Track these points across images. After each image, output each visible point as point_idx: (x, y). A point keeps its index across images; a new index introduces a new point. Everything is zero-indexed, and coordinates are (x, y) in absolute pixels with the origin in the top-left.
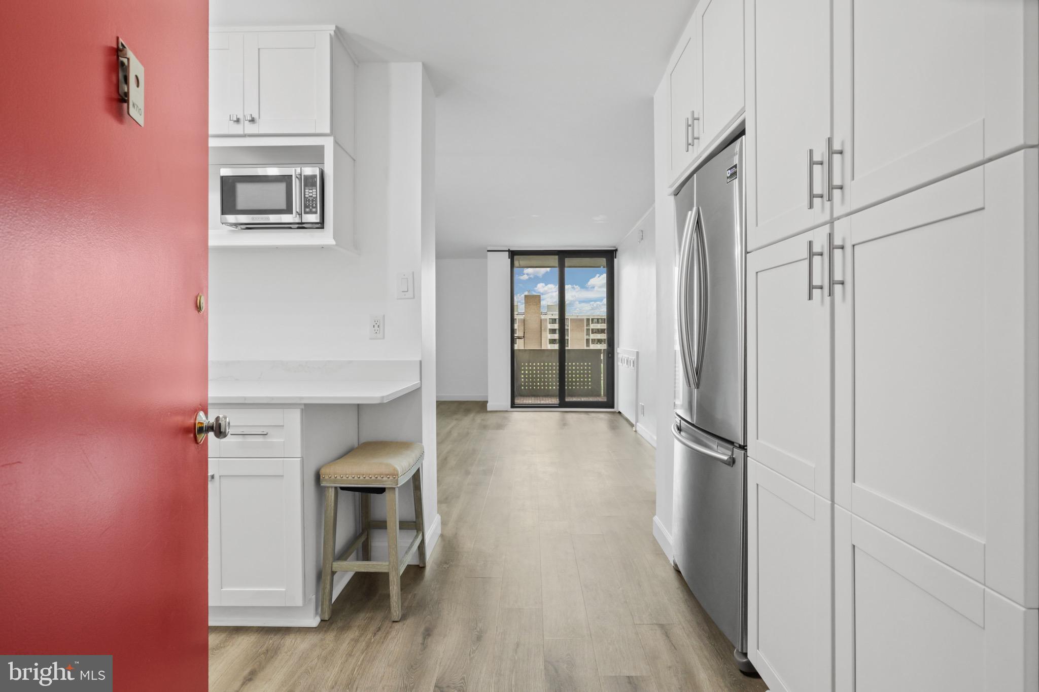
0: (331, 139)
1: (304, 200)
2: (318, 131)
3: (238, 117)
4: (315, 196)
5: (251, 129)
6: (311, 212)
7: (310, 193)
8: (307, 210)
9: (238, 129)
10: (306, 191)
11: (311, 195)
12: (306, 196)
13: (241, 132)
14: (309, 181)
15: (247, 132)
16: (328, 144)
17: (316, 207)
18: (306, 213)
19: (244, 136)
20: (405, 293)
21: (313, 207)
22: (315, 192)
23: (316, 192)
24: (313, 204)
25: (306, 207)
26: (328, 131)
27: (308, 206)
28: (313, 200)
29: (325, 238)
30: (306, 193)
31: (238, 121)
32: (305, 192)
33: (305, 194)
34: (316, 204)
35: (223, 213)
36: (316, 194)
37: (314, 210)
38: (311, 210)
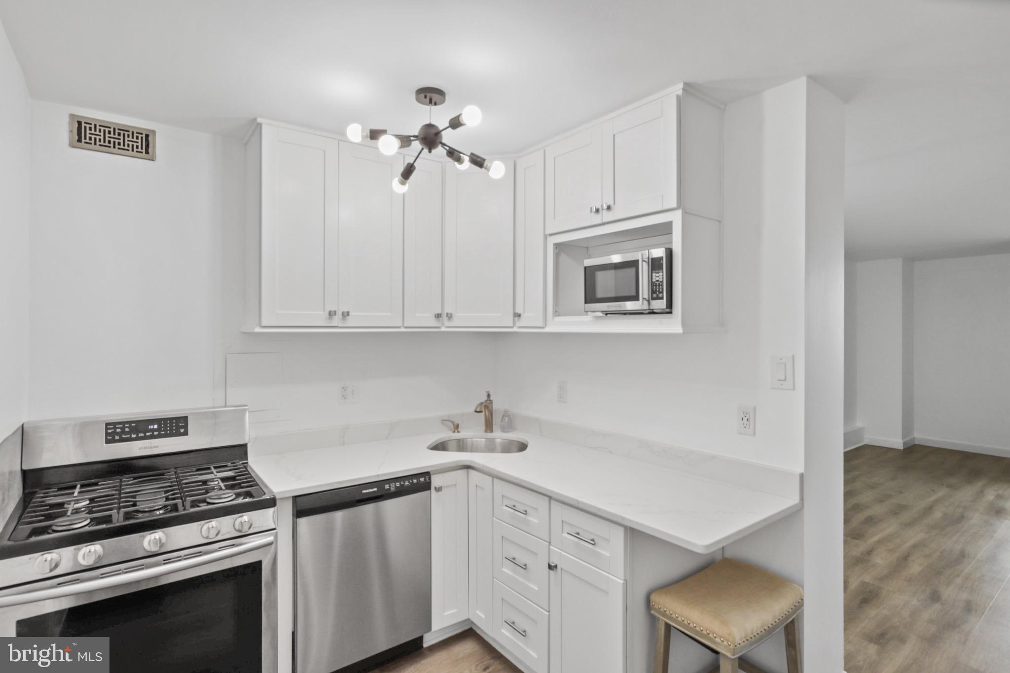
0: (679, 213)
1: (652, 285)
2: (665, 208)
3: (597, 208)
4: (661, 280)
5: (607, 216)
6: (658, 298)
7: (657, 277)
8: (655, 295)
9: (597, 219)
10: (654, 274)
11: (657, 279)
12: (654, 280)
13: (600, 222)
14: (655, 264)
15: (605, 220)
16: (676, 218)
17: (662, 292)
18: (653, 299)
19: (603, 224)
20: (782, 382)
21: (660, 293)
22: (661, 276)
23: (663, 275)
24: (659, 289)
25: (653, 292)
26: (674, 204)
27: (655, 293)
28: (659, 284)
29: (671, 325)
30: (653, 278)
31: (597, 211)
32: (652, 276)
33: (652, 280)
34: (663, 289)
35: (586, 302)
36: (663, 278)
37: (660, 295)
38: (658, 295)
